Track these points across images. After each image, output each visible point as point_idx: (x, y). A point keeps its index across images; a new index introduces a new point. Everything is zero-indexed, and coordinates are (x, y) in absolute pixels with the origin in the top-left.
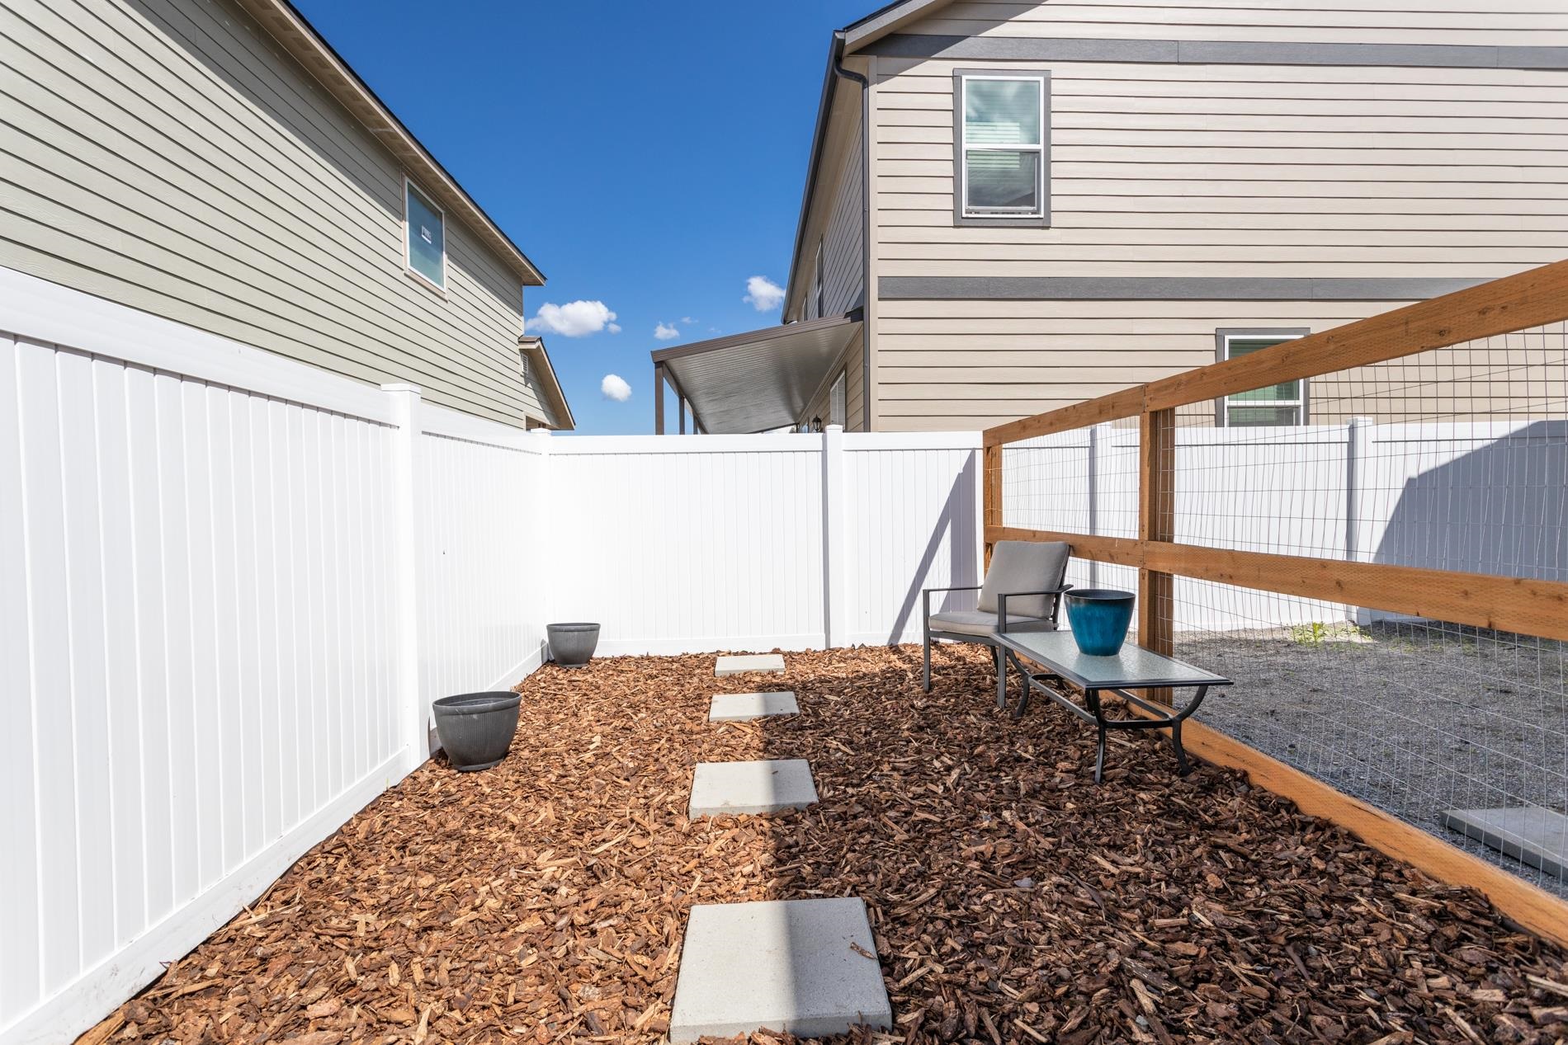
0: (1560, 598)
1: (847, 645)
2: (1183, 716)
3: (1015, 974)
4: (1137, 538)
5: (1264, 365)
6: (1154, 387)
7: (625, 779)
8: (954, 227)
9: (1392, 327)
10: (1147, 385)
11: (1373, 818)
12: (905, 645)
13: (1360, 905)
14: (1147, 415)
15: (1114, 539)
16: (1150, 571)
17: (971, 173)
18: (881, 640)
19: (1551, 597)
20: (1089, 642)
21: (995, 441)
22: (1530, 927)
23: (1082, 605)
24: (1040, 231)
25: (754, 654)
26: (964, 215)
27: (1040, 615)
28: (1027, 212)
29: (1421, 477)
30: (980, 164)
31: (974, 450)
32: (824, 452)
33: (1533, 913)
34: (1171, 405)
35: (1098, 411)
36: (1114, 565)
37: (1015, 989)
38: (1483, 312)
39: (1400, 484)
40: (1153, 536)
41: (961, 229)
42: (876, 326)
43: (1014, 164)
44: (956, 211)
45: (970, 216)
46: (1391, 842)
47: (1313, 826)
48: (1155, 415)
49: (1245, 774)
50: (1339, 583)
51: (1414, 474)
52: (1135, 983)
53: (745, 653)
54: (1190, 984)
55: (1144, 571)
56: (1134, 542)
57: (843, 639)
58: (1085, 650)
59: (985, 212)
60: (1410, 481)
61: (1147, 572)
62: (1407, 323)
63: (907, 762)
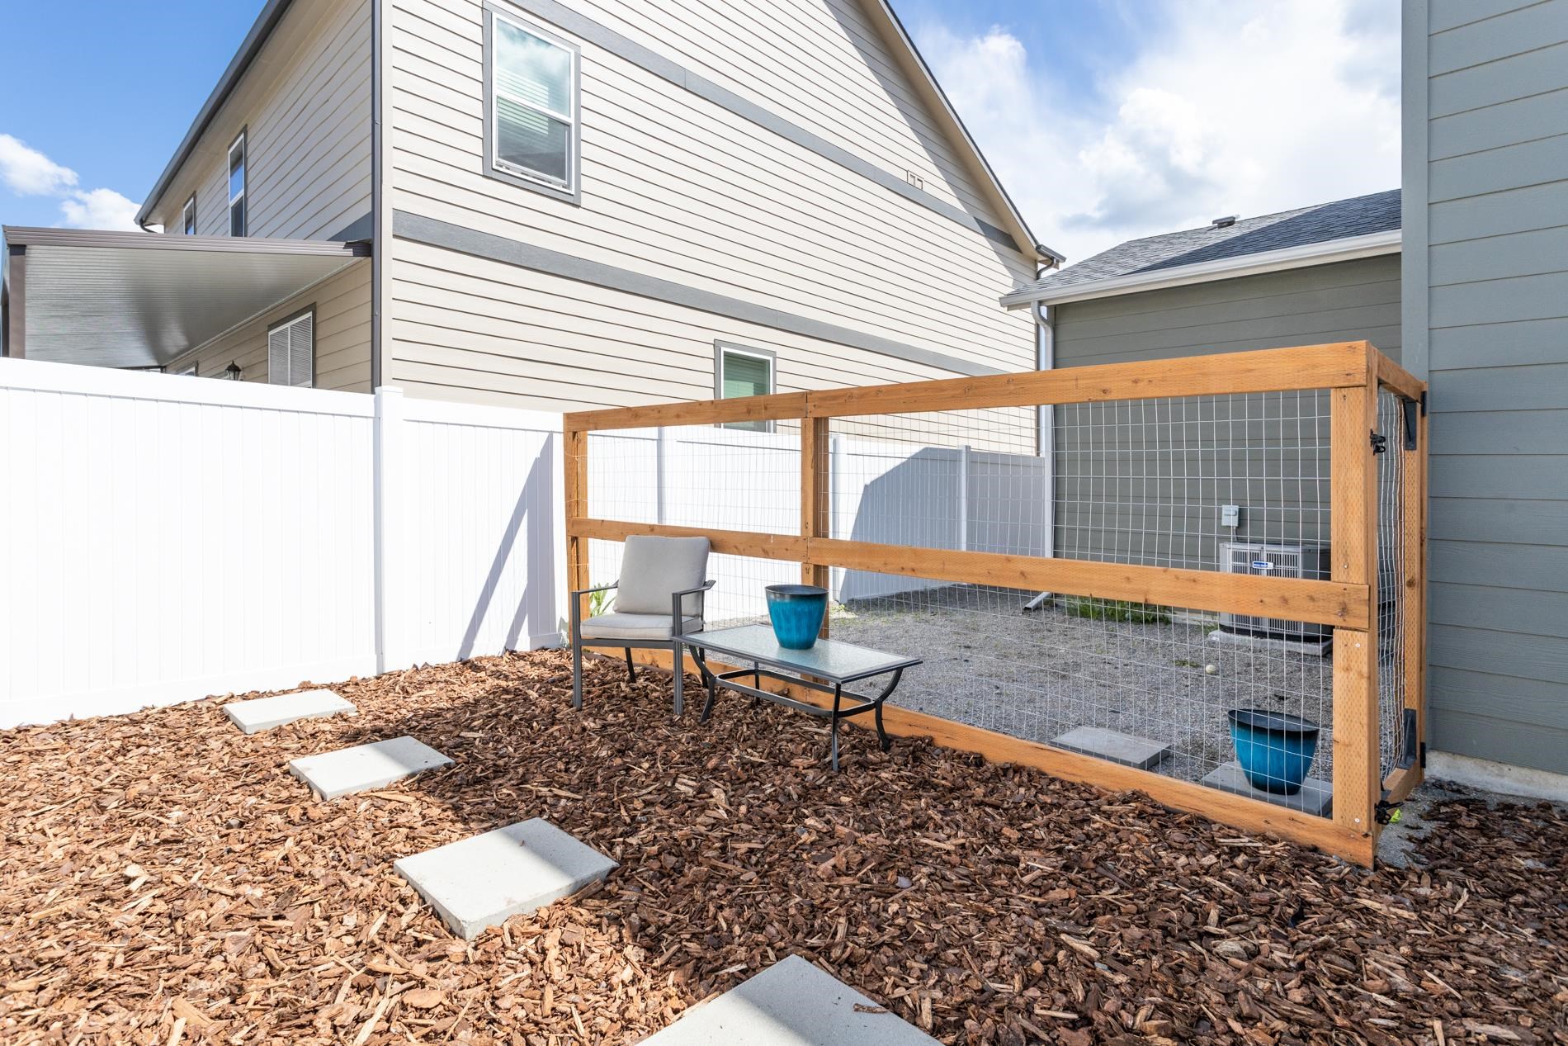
0: (1194, 581)
1: (407, 666)
2: (884, 696)
3: (989, 970)
4: (798, 533)
5: (946, 393)
6: (819, 395)
7: (275, 918)
8: (484, 176)
9: (1064, 381)
10: (811, 392)
11: (1054, 755)
12: (480, 659)
13: (1094, 822)
14: (811, 422)
15: (769, 535)
16: (815, 566)
17: (501, 122)
18: (448, 655)
19: (1188, 580)
20: (784, 636)
21: (578, 426)
22: (1178, 808)
23: (787, 600)
24: (571, 207)
25: (272, 694)
26: (495, 167)
27: (694, 613)
28: (558, 185)
29: (872, 483)
30: (512, 118)
31: (551, 433)
32: (377, 419)
33: (1178, 797)
34: (826, 416)
35: (745, 410)
36: (769, 560)
37: (1000, 983)
38: (1136, 382)
39: (861, 490)
40: (817, 534)
41: (491, 181)
42: (390, 269)
43: (543, 128)
44: (486, 158)
45: (501, 169)
46: (1069, 770)
47: (1011, 770)
48: (817, 420)
49: (932, 739)
50: (1022, 574)
51: (868, 482)
52: (1063, 937)
53: (257, 695)
54: (1087, 923)
55: (807, 566)
56: (796, 539)
57: (399, 660)
58: (785, 644)
59: (516, 169)
60: (866, 487)
61: (812, 567)
62: (1077, 379)
63: (650, 793)
